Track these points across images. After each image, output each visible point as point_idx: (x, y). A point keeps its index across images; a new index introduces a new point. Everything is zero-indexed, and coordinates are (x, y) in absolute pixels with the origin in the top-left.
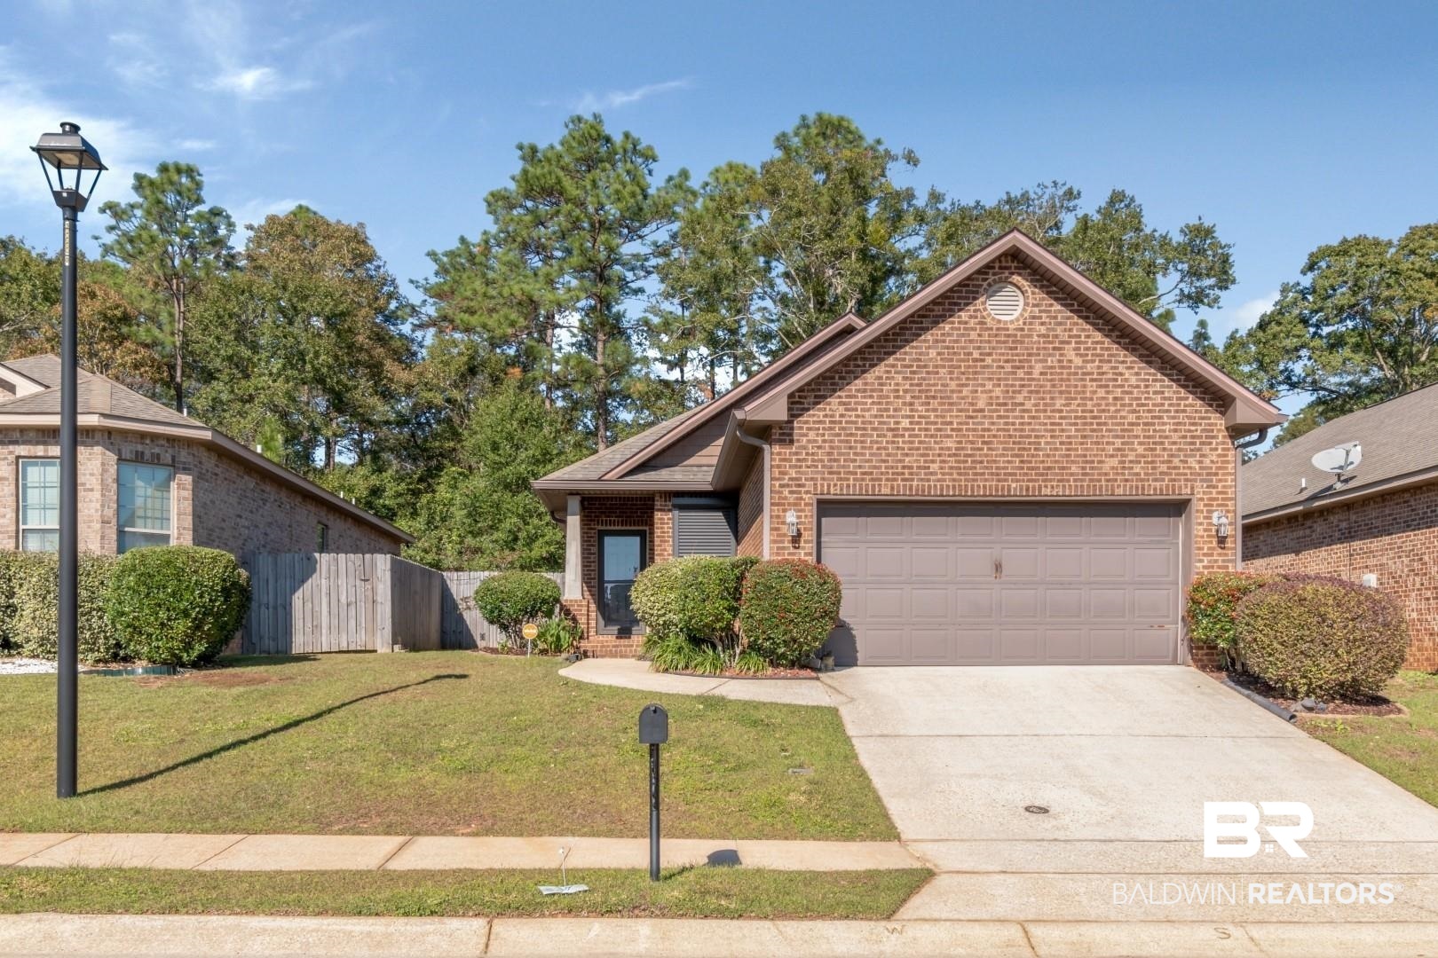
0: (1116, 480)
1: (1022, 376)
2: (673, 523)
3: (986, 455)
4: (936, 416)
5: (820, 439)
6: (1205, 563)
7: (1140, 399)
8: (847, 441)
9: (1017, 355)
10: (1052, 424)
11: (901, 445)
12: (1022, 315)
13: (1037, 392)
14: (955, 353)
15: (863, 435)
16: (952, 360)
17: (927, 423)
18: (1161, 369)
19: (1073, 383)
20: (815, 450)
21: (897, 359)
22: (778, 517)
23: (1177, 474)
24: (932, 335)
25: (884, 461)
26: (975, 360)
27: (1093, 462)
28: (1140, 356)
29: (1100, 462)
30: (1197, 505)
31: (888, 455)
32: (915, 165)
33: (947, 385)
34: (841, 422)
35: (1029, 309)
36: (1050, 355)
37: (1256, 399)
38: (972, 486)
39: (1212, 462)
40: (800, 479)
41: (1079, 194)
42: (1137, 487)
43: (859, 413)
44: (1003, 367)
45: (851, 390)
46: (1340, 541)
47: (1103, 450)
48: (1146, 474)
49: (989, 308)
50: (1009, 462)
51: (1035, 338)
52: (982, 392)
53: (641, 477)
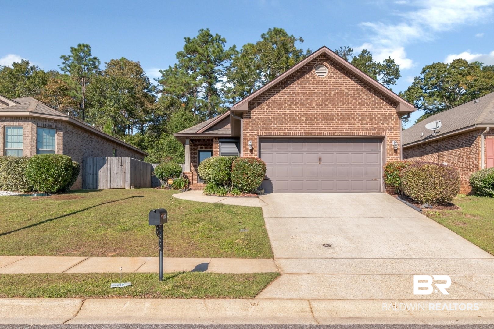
0: (360, 130)
1: (327, 96)
2: (219, 147)
3: (316, 122)
4: (299, 109)
5: (259, 117)
6: (390, 158)
7: (367, 103)
8: (269, 118)
9: (326, 89)
10: (338, 112)
11: (287, 119)
12: (327, 75)
13: (333, 101)
14: (305, 88)
15: (274, 116)
16: (304, 90)
17: (295, 111)
18: (375, 93)
19: (345, 98)
20: (258, 121)
21: (285, 90)
22: (246, 143)
23: (380, 128)
24: (297, 82)
25: (281, 124)
26: (312, 91)
27: (352, 124)
28: (367, 89)
29: (354, 124)
30: (387, 139)
31: (283, 122)
32: (303, 42)
33: (302, 99)
34: (266, 111)
35: (330, 73)
36: (337, 89)
37: (406, 103)
38: (311, 133)
39: (392, 124)
40: (253, 130)
41: (353, 50)
42: (367, 133)
43: (273, 108)
44: (321, 93)
45: (270, 101)
46: (435, 152)
47: (355, 120)
48: (370, 128)
49: (316, 73)
50: (323, 124)
51: (332, 83)
52: (314, 101)
53: (209, 132)
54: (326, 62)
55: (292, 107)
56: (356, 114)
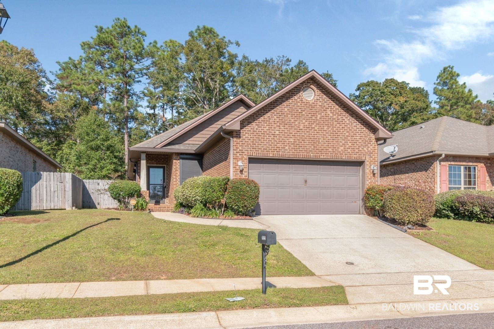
0: (343, 154)
1: (314, 118)
2: (180, 164)
3: (303, 144)
4: (287, 131)
5: (249, 137)
6: (369, 182)
7: (350, 128)
8: (258, 138)
9: (313, 112)
10: (323, 135)
11: (276, 140)
12: (314, 98)
13: (319, 124)
14: (293, 110)
15: (263, 136)
16: (292, 112)
17: (284, 133)
18: (356, 119)
19: (330, 122)
20: (248, 140)
21: (274, 111)
22: (235, 163)
23: (361, 153)
24: (286, 103)
25: (271, 145)
26: (300, 113)
27: (336, 148)
28: (350, 114)
29: (338, 148)
30: (367, 163)
31: (272, 143)
32: (239, 46)
33: (291, 121)
34: (256, 131)
35: (316, 97)
36: (323, 112)
37: (385, 130)
38: (299, 155)
39: (371, 149)
42: (349, 157)
43: (262, 128)
44: (308, 115)
45: (259, 120)
46: (391, 175)
47: (339, 144)
48: (352, 152)
49: (304, 95)
50: (310, 147)
51: (318, 107)
52: (302, 123)
53: (169, 147)
54: (313, 85)
55: (281, 128)
56: (340, 138)
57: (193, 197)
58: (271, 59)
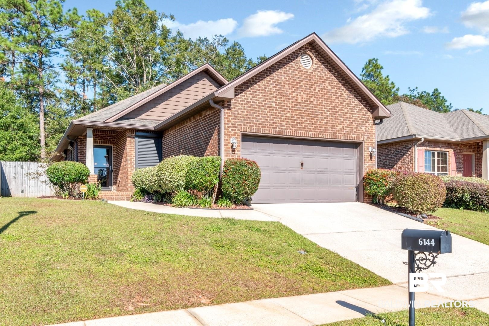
0: (341, 133)
1: (312, 91)
3: (301, 121)
4: (284, 103)
5: (243, 108)
6: (367, 165)
7: (348, 104)
8: (253, 110)
9: (311, 82)
10: (322, 110)
11: (272, 114)
12: (312, 67)
13: (317, 98)
14: (290, 79)
15: (259, 108)
16: (289, 81)
17: (281, 106)
19: (328, 95)
20: (241, 113)
21: (270, 78)
22: (227, 140)
23: (359, 133)
24: (283, 70)
25: (267, 120)
26: (297, 83)
27: (334, 126)
29: (337, 126)
30: (365, 144)
31: (268, 117)
33: (288, 91)
34: (250, 102)
35: (314, 65)
36: (321, 84)
38: (297, 132)
39: (369, 129)
40: (235, 124)
42: (348, 137)
43: (257, 99)
44: (306, 87)
45: (254, 89)
47: (337, 122)
48: (350, 132)
49: (301, 63)
50: (308, 124)
51: (316, 77)
52: (299, 95)
54: (311, 51)
55: (278, 100)
56: (339, 115)
57: (175, 182)
58: (205, 39)
